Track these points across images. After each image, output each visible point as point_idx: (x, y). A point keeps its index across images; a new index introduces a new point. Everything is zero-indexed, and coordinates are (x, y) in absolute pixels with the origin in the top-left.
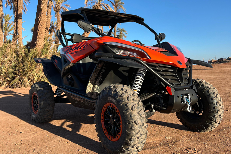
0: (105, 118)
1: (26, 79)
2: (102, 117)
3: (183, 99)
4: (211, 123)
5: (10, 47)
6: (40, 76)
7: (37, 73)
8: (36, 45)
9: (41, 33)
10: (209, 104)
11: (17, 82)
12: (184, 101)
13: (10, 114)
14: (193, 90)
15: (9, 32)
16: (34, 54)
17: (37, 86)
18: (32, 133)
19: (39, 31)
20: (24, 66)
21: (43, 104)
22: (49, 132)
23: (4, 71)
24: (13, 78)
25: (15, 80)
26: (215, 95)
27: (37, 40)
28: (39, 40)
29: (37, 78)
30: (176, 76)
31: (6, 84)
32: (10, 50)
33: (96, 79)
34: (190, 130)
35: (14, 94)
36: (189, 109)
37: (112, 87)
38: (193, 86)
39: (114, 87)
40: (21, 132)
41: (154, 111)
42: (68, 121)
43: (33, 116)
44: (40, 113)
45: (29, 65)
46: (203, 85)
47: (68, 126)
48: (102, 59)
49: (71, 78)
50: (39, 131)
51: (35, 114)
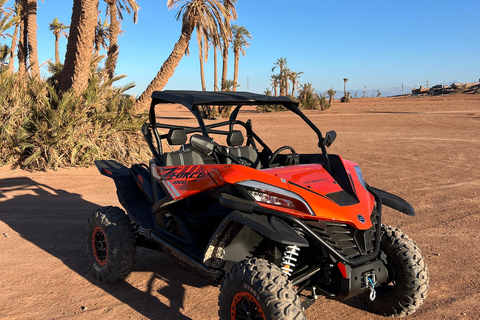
0: (237, 313)
1: (54, 153)
2: (233, 311)
3: (363, 280)
4: (407, 306)
6: (81, 146)
7: (76, 140)
8: (72, 83)
9: (83, 59)
10: (405, 275)
11: (37, 159)
12: (365, 284)
13: (46, 250)
14: (381, 261)
16: (70, 101)
17: (104, 218)
18: (103, 309)
19: (78, 54)
20: (50, 126)
21: (116, 252)
22: (132, 309)
23: (9, 132)
24: (28, 152)
25: (34, 156)
26: (417, 260)
27: (74, 73)
28: (79, 73)
29: (76, 150)
30: (354, 242)
31: (13, 160)
32: (18, 89)
33: (220, 239)
35: (35, 187)
36: (372, 296)
37: (251, 269)
38: (380, 253)
39: (255, 268)
40: (83, 308)
41: (316, 297)
42: (159, 278)
43: (96, 268)
44: (110, 267)
45: (60, 124)
46: (397, 241)
47: (161, 291)
48: (235, 217)
49: (170, 217)
50: (113, 305)
51: (100, 266)
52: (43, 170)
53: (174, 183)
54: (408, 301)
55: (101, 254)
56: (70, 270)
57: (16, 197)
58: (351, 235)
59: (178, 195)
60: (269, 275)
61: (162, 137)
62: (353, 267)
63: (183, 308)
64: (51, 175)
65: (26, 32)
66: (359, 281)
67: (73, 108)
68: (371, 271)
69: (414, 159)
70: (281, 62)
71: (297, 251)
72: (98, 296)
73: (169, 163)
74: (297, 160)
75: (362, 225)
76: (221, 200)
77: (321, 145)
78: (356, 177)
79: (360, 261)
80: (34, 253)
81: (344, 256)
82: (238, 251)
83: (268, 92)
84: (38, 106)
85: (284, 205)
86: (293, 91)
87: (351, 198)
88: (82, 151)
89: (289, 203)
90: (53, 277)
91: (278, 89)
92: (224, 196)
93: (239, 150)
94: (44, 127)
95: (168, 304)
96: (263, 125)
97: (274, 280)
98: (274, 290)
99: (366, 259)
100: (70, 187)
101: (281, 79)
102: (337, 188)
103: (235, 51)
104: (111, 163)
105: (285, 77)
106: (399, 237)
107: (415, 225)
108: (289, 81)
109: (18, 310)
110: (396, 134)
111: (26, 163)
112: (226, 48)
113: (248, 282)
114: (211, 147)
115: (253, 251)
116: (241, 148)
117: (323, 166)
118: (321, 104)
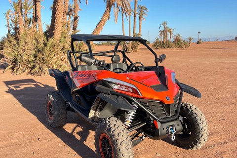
0: (102, 144)
2: (100, 143)
3: (168, 130)
4: (196, 145)
5: (30, 35)
6: (58, 64)
7: (56, 61)
8: (54, 34)
9: (58, 22)
10: (195, 129)
11: (37, 71)
12: (168, 132)
13: (31, 112)
14: (179, 121)
15: (29, 10)
16: (52, 43)
17: (51, 97)
18: (48, 140)
19: (56, 20)
20: (43, 55)
21: (56, 113)
23: (25, 58)
24: (34, 67)
25: (36, 69)
26: (202, 121)
27: (55, 29)
28: (57, 29)
29: (56, 66)
30: (164, 110)
31: (27, 71)
32: (29, 37)
33: (97, 107)
34: (179, 146)
35: (35, 83)
36: (173, 138)
37: (107, 122)
38: (179, 116)
39: (109, 122)
40: (39, 139)
41: (144, 138)
42: (79, 127)
44: (54, 121)
45: (48, 54)
46: (192, 111)
47: (78, 133)
48: (100, 96)
49: (78, 97)
50: (53, 138)
51: (50, 120)
52: (40, 75)
53: (78, 80)
54: (197, 142)
55: (51, 114)
56: (39, 121)
57: (25, 88)
58: (162, 107)
59: (79, 85)
60: (115, 125)
61: (78, 58)
62: (162, 123)
63: (86, 141)
64: (43, 77)
65: (36, 10)
66: (165, 130)
67: (54, 46)
70: (164, 24)
71: (134, 114)
72: (47, 134)
73: (79, 69)
74: (143, 69)
75: (167, 102)
76: (96, 88)
78: (171, 78)
79: (166, 120)
80: (25, 113)
81: (158, 117)
82: (107, 113)
83: (158, 39)
84: (38, 45)
85: (128, 91)
86: (171, 38)
87: (165, 88)
88: (59, 67)
90: (30, 124)
91: (163, 37)
92: (98, 86)
93: (118, 65)
94: (40, 55)
95: (79, 139)
97: (117, 128)
98: (116, 133)
99: (170, 119)
100: (50, 84)
101: (164, 32)
103: (140, 19)
104: (56, 71)
105: (166, 31)
106: (193, 109)
107: (217, 105)
108: (168, 33)
109: (9, 139)
110: (221, 59)
111: (32, 72)
112: (135, 17)
113: (105, 129)
114: (92, 61)
115: (115, 113)
116: (119, 64)
117: (156, 72)
118: (185, 44)
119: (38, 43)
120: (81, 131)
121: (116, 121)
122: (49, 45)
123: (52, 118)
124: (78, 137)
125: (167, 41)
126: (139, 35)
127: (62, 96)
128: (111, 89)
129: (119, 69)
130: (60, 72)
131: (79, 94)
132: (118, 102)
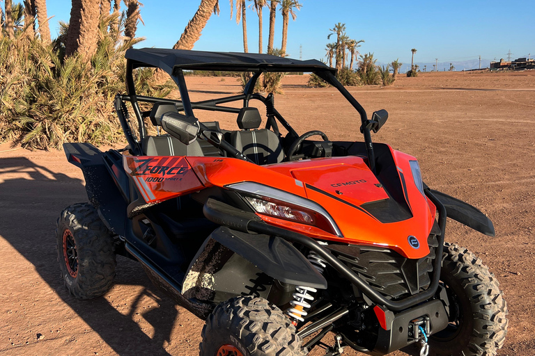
1: (58, 130)
3: (411, 330)
5: (17, 47)
6: (91, 122)
7: (84, 115)
8: (78, 46)
9: (89, 16)
10: (473, 317)
11: (38, 137)
12: (413, 336)
13: (19, 251)
14: (440, 302)
16: (74, 68)
17: (72, 218)
18: (64, 339)
19: (84, 10)
20: (51, 98)
21: (87, 264)
22: (101, 341)
23: (7, 104)
24: (28, 128)
25: (34, 132)
27: (80, 33)
28: (85, 34)
29: (84, 126)
30: (400, 275)
31: (13, 136)
32: (16, 53)
33: (207, 262)
35: (31, 170)
36: (424, 352)
37: (241, 315)
38: (439, 290)
39: (247, 314)
40: (39, 335)
41: (341, 350)
42: (149, 295)
43: (68, 280)
45: (64, 95)
46: (465, 269)
48: (218, 234)
49: (149, 225)
50: (79, 333)
51: (72, 279)
52: (46, 149)
53: (148, 180)
54: (475, 351)
55: (73, 263)
56: (40, 279)
57: (7, 181)
58: (397, 266)
59: (153, 197)
60: (265, 326)
61: (145, 114)
62: (396, 312)
63: (169, 341)
64: (54, 155)
66: (405, 332)
67: (79, 77)
68: (424, 317)
69: (490, 144)
70: (339, 28)
72: (63, 319)
73: (151, 150)
74: (328, 151)
75: (412, 253)
76: (205, 210)
77: (364, 130)
78: (412, 177)
79: (408, 303)
80: (5, 254)
81: (383, 295)
82: (235, 278)
84: (40, 74)
85: (298, 220)
86: (351, 62)
87: (401, 210)
88: (92, 127)
89: (306, 217)
90: (16, 289)
91: (334, 60)
92: (211, 203)
93: (254, 135)
94: (42, 98)
95: (150, 335)
96: (313, 101)
97: (273, 335)
99: (418, 300)
100: (71, 171)
101: (337, 49)
102: (381, 194)
103: (284, 14)
104: (84, 147)
105: (343, 46)
106: (468, 262)
108: (347, 51)
110: (469, 114)
111: (24, 141)
112: (273, 9)
113: (236, 334)
114: (193, 130)
115: (255, 278)
116: (257, 132)
117: (365, 160)
118: (383, 78)
119: (38, 68)
120: (154, 309)
121: (268, 312)
122: (67, 72)
123: (77, 275)
124: (147, 329)
125: (345, 69)
126: (281, 52)
127: (104, 220)
128: (248, 214)
129: (258, 145)
130: (97, 150)
131: (150, 218)
132: (275, 258)
